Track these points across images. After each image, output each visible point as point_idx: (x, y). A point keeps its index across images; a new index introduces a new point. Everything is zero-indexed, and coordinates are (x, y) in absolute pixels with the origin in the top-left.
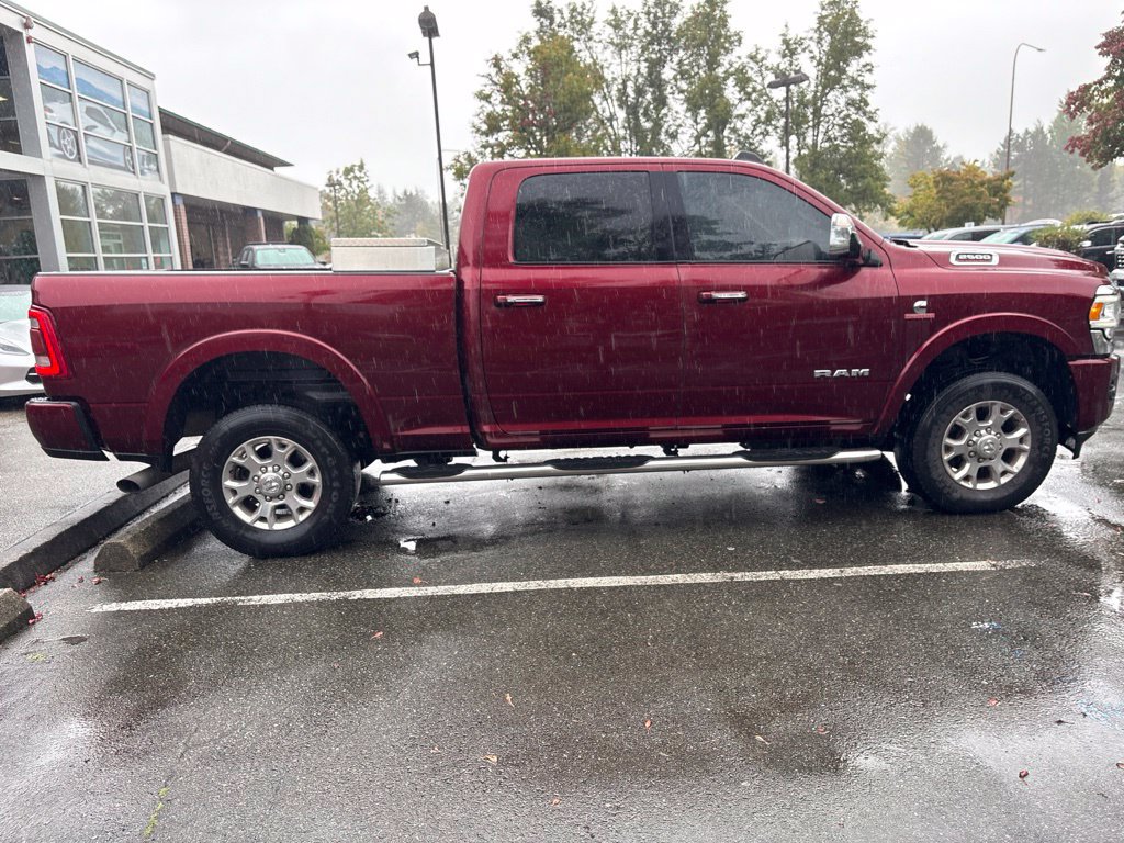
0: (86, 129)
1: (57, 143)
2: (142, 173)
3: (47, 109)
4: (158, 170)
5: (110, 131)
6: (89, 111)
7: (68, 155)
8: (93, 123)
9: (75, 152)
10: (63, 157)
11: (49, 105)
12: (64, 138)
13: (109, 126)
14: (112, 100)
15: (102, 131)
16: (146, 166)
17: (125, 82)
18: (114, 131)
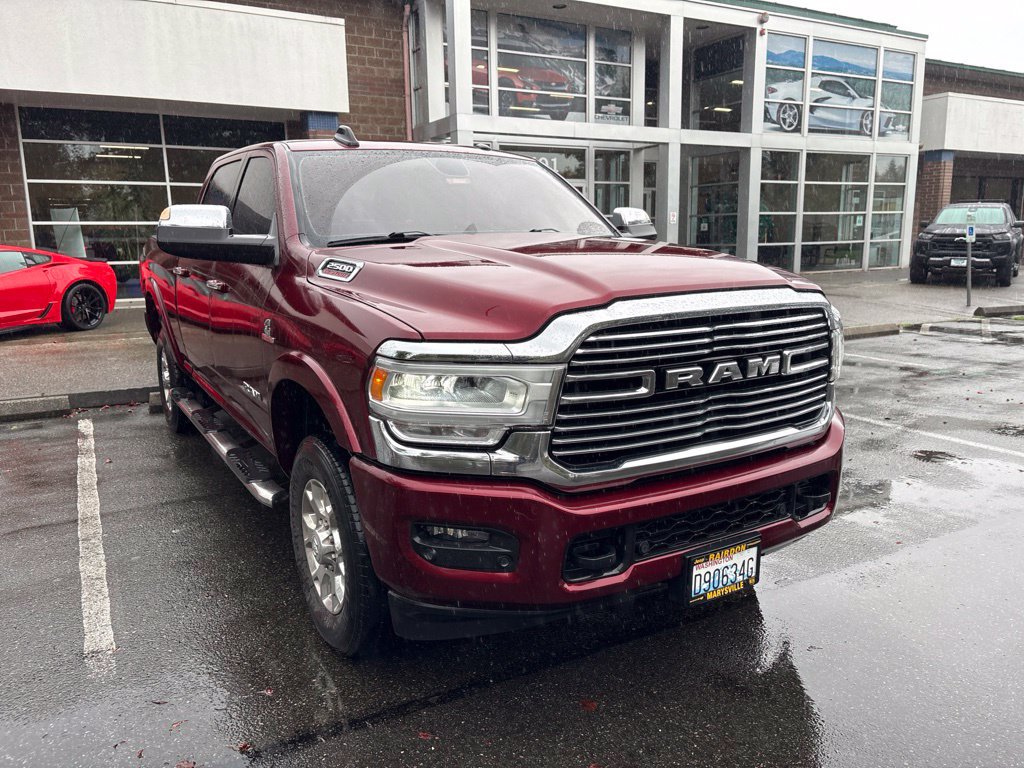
0: (816, 101)
1: (775, 118)
2: (882, 134)
3: (770, 91)
4: (908, 130)
5: (848, 99)
6: (824, 85)
7: (785, 127)
8: (826, 94)
9: (795, 124)
10: (781, 130)
11: (774, 86)
12: (784, 112)
13: (849, 95)
14: (858, 69)
15: (837, 100)
16: (891, 127)
17: (882, 52)
18: (854, 98)
